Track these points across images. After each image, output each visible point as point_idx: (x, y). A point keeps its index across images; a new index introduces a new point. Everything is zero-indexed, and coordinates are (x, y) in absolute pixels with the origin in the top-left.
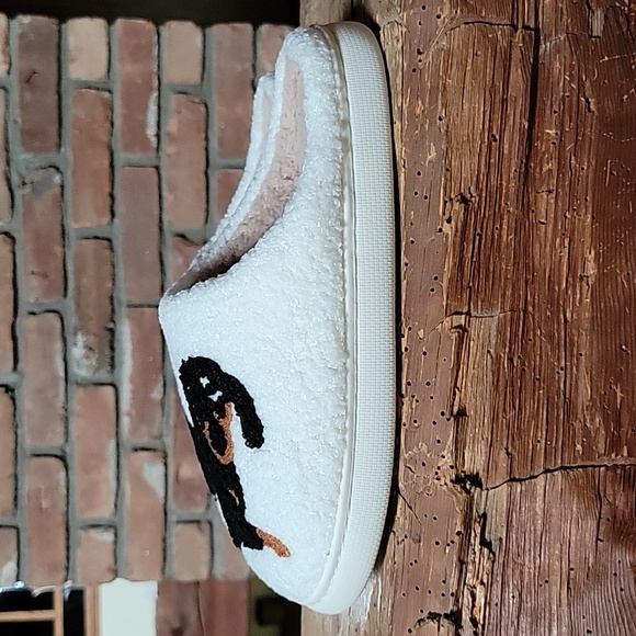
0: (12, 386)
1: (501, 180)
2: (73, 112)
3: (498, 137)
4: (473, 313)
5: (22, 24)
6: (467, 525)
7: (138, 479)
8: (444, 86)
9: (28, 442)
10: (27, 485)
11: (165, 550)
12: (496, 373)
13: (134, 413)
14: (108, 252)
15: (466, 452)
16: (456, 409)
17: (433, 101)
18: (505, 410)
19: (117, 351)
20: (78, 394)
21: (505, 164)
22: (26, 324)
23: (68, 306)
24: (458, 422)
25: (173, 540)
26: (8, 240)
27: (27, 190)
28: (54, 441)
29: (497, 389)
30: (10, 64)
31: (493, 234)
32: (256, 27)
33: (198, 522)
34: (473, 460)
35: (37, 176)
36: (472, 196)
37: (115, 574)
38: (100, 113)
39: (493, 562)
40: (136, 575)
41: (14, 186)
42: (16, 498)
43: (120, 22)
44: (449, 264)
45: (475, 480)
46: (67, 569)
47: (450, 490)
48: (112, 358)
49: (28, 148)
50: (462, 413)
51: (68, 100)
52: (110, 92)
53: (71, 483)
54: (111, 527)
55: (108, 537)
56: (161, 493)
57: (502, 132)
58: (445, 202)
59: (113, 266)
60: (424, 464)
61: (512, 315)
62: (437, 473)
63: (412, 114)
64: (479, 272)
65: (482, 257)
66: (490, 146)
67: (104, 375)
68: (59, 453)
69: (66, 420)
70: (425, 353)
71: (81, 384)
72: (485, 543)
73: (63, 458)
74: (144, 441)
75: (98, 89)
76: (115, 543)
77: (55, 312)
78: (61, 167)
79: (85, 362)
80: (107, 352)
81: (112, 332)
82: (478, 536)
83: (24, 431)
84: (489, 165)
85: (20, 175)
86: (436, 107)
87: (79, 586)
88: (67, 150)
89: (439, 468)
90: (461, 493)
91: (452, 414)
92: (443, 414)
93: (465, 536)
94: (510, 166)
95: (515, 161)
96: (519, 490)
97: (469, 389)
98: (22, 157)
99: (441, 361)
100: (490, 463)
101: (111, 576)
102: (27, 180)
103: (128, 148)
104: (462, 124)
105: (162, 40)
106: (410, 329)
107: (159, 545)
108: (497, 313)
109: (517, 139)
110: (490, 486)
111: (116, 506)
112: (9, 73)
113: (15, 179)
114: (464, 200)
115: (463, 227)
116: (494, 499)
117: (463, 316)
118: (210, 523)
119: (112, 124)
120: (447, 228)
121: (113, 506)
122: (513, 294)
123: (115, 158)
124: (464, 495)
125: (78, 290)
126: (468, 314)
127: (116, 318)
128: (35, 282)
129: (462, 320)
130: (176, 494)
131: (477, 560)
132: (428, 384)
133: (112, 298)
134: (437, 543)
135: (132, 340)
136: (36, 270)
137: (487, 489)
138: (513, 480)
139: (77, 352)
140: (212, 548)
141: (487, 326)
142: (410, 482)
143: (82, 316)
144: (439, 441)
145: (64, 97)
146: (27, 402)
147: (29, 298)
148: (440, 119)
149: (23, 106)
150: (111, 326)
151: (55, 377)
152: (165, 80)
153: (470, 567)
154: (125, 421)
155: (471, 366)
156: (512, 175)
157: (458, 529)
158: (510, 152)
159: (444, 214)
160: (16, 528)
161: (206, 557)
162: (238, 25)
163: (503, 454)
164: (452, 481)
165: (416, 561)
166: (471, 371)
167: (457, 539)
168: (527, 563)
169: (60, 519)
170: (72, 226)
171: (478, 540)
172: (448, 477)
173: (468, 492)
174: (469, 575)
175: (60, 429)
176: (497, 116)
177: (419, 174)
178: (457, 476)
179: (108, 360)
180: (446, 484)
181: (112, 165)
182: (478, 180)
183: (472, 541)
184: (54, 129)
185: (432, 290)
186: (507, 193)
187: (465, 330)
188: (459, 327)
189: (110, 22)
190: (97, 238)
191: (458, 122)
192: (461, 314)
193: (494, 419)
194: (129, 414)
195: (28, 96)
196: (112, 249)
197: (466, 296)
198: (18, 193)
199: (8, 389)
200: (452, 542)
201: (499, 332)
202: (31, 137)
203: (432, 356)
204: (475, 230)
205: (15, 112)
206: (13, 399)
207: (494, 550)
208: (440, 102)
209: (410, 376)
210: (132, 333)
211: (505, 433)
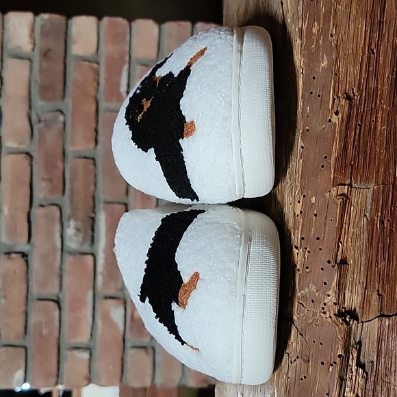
0: (26, 252)
1: (377, 84)
2: (73, 75)
3: (375, 51)
4: (354, 185)
5: (43, 19)
6: (347, 349)
7: (106, 317)
8: (335, 10)
9: (35, 290)
10: (34, 319)
11: (123, 366)
12: (371, 232)
13: (105, 273)
14: (92, 167)
15: (346, 292)
16: (339, 259)
17: (327, 21)
18: (377, 261)
19: (96, 232)
20: (69, 259)
21: (381, 72)
22: (37, 212)
23: (65, 201)
24: (341, 268)
25: (128, 359)
26: (28, 157)
27: (42, 125)
28: (52, 290)
29: (371, 244)
30: (34, 44)
31: (370, 125)
32: (194, 23)
33: (145, 348)
34: (352, 300)
35: (48, 116)
36: (354, 95)
37: (89, 380)
38: (91, 76)
39: (366, 380)
40: (103, 382)
41: (33, 123)
42: (26, 328)
43: (106, 20)
44: (336, 146)
45: (353, 315)
46: (58, 376)
47: (334, 322)
48: (93, 237)
49: (43, 97)
50: (344, 262)
51: (70, 68)
52: (98, 63)
53: (62, 319)
54: (89, 349)
55: (86, 355)
56: (121, 327)
57: (378, 46)
58: (334, 99)
59: (95, 176)
60: (313, 301)
61: (383, 187)
62: (323, 308)
63: (309, 33)
64: (359, 154)
65: (361, 142)
66: (369, 57)
67: (86, 248)
68: (55, 298)
69: (61, 277)
70: (316, 215)
71: (72, 253)
72: (360, 365)
73: (57, 302)
74: (111, 292)
75: (89, 61)
76: (90, 359)
77: (57, 205)
78: (64, 111)
79: (75, 238)
80: (90, 232)
81: (93, 219)
82: (355, 358)
83: (33, 283)
84: (368, 71)
85: (38, 116)
86: (329, 26)
87: (68, 388)
88: (68, 100)
89: (325, 304)
90: (342, 324)
91: (336, 262)
92: (329, 262)
93: (345, 357)
94: (384, 74)
95: (388, 69)
96: (387, 324)
97: (350, 244)
98: (39, 103)
99: (328, 221)
100: (365, 303)
101: (86, 382)
102: (42, 119)
103: (108, 99)
104: (348, 39)
105: (132, 31)
106: (304, 196)
107: (119, 362)
108: (372, 186)
109: (390, 52)
110: (364, 320)
111: (91, 335)
112: (33, 49)
113: (34, 118)
114: (348, 98)
115: (347, 118)
116: (369, 330)
117: (346, 187)
118: (154, 349)
119: (98, 84)
120: (335, 119)
121: (89, 335)
122: (385, 171)
123: (100, 105)
124: (345, 326)
125: (72, 192)
126: (350, 185)
127: (97, 210)
128: (44, 185)
129: (345, 190)
130: (131, 328)
131: (354, 378)
132: (318, 239)
133: (94, 198)
134: (323, 363)
135: (106, 225)
136: (45, 177)
137: (362, 322)
138: (382, 316)
139: (70, 231)
140: (154, 366)
141: (364, 195)
142: (302, 315)
143: (74, 208)
144: (325, 283)
145: (68, 65)
146: (35, 264)
147: (39, 195)
148: (332, 36)
149: (41, 71)
150: (93, 215)
151: (54, 248)
152: (133, 56)
153: (348, 383)
154: (100, 279)
155: (351, 226)
156: (385, 80)
157: (340, 352)
158: (384, 62)
159: (333, 108)
160: (25, 348)
161: (150, 371)
162: (183, 23)
163: (375, 295)
164: (335, 315)
165: (305, 377)
166: (351, 230)
167: (338, 360)
168: (392, 381)
169: (54, 342)
170: (70, 149)
171: (355, 362)
172: (332, 311)
173: (348, 324)
174: (347, 389)
175: (57, 282)
176: (376, 34)
177: (314, 78)
178: (339, 311)
179: (90, 238)
180: (330, 317)
181: (97, 111)
182: (359, 83)
183: (350, 362)
184: (60, 86)
185: (323, 166)
186: (381, 94)
187: (347, 198)
188: (343, 195)
189: (100, 18)
190: (85, 158)
191: (345, 38)
192: (345, 185)
193: (369, 268)
194: (102, 274)
195: (45, 65)
196: (95, 165)
197: (349, 171)
198: (36, 127)
199: (24, 255)
200: (335, 363)
201: (373, 200)
202: (45, 91)
203: (321, 218)
204: (357, 121)
205: (36, 75)
206: (27, 262)
207: (367, 371)
208: (331, 23)
209: (304, 233)
210: (106, 220)
211: (377, 278)
